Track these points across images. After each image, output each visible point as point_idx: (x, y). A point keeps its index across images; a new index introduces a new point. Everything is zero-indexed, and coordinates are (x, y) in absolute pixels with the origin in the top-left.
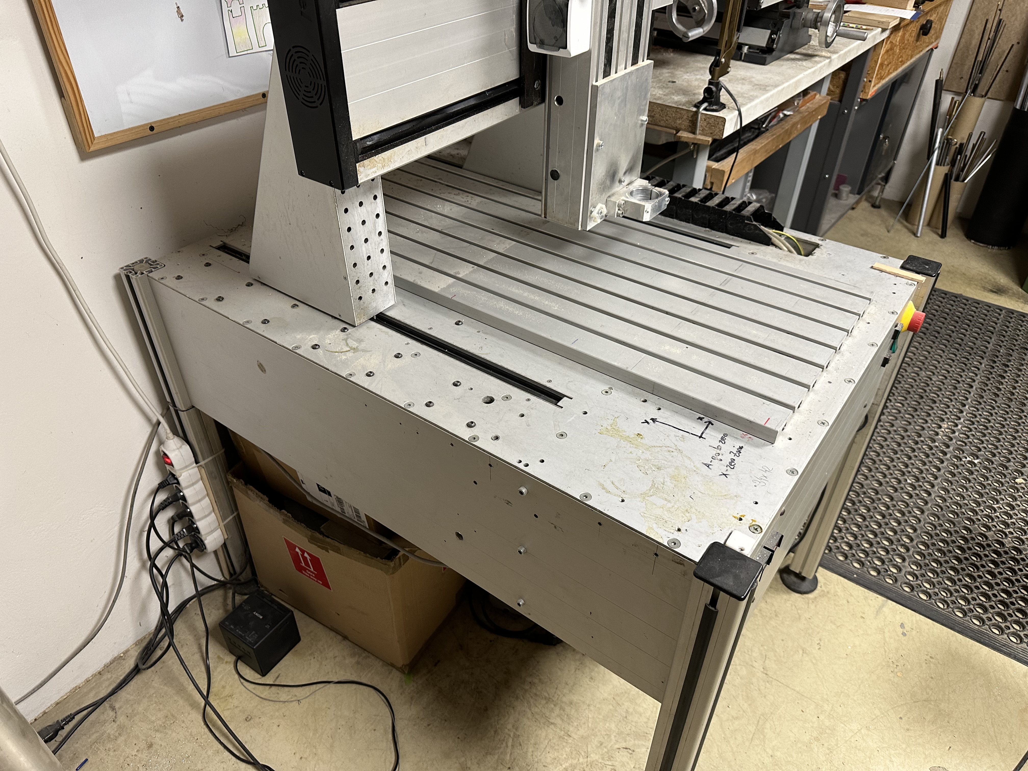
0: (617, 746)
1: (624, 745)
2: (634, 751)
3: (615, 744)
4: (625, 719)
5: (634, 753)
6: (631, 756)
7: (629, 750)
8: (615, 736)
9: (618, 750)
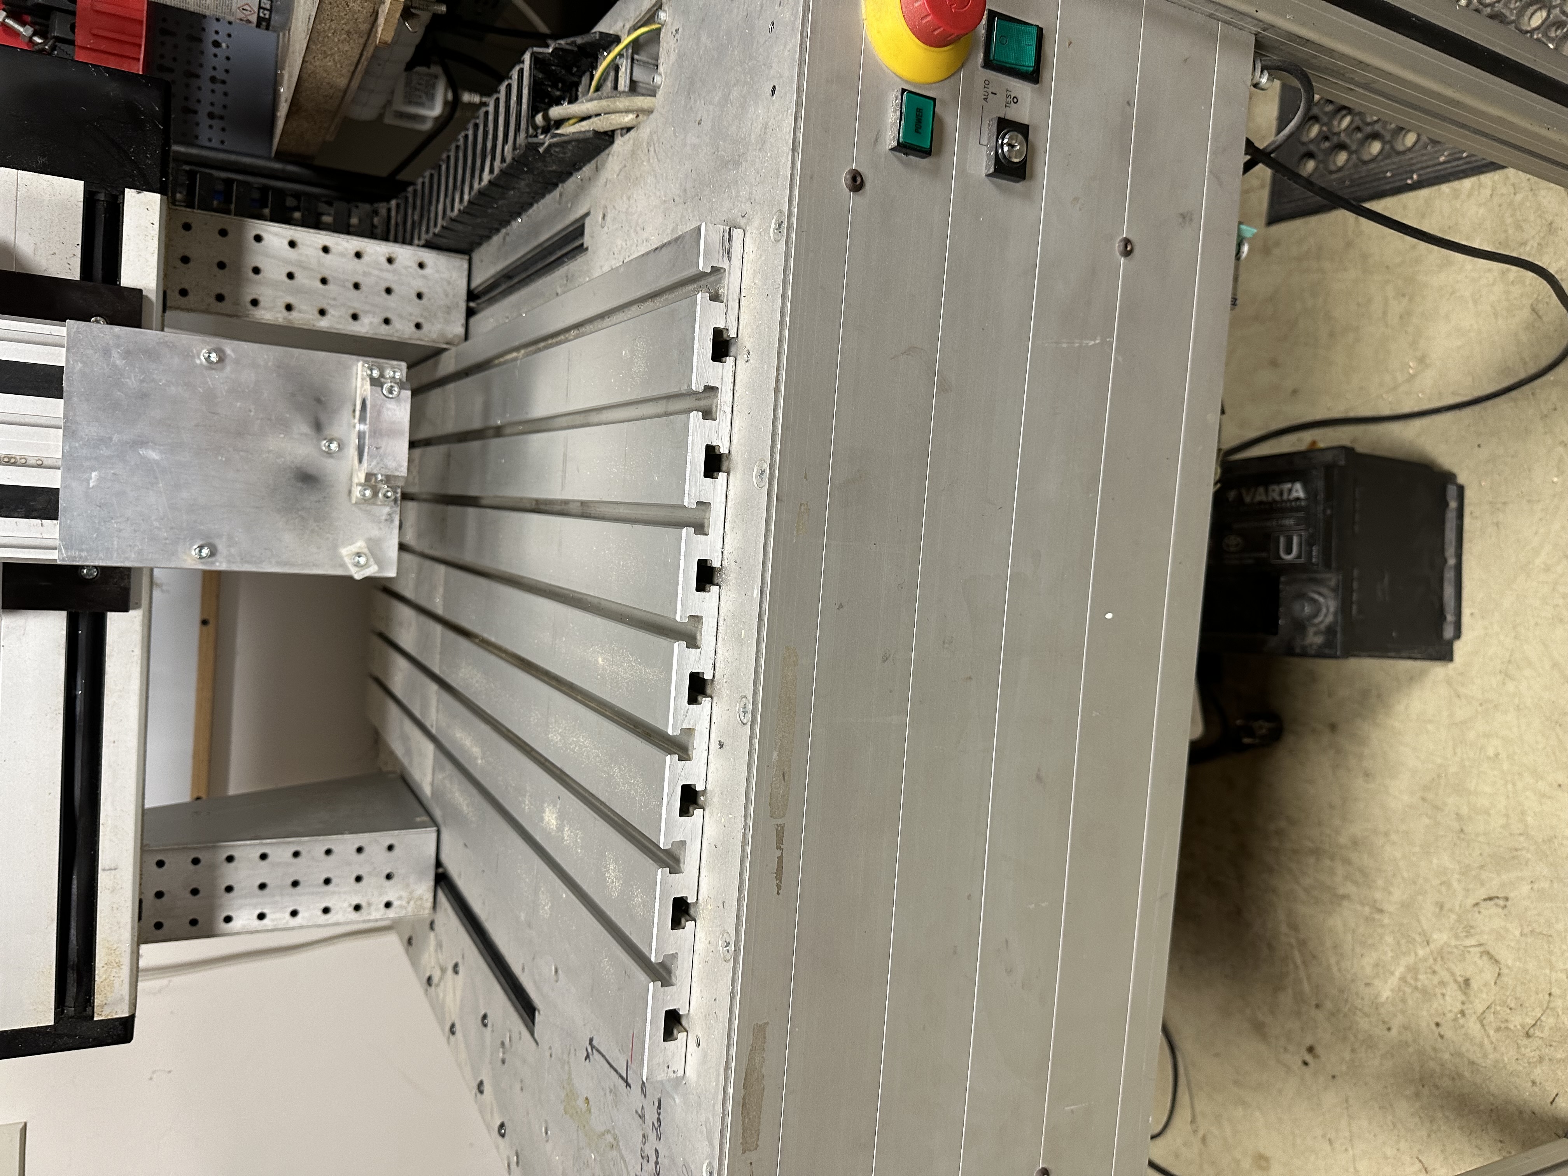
0: (1470, 901)
1: (1482, 893)
2: (1507, 899)
3: (1466, 897)
4: (1462, 836)
5: (1509, 903)
6: (1506, 911)
7: (1496, 901)
8: (1459, 881)
9: (1476, 909)
